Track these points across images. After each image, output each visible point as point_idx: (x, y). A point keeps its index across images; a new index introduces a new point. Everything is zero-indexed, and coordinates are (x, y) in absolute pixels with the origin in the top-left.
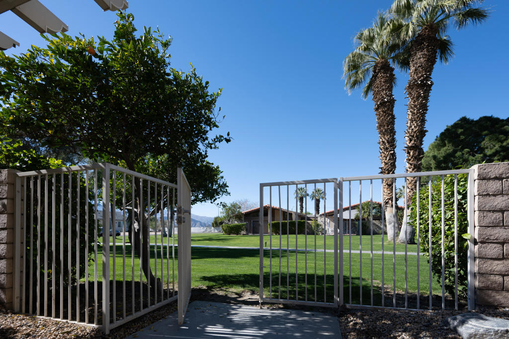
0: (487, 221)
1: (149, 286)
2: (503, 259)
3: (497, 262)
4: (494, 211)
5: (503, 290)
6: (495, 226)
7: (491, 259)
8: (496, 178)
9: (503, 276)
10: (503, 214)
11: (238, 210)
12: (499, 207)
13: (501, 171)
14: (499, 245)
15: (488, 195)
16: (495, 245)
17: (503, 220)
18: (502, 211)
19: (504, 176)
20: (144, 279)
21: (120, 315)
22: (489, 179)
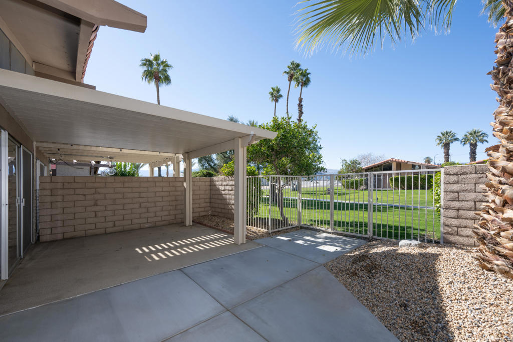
0: (449, 197)
1: (283, 222)
2: (458, 218)
3: (454, 220)
4: (453, 192)
5: (457, 235)
6: (453, 200)
7: (451, 218)
8: (454, 174)
9: (458, 227)
10: (458, 194)
11: (358, 166)
12: (456, 190)
13: (457, 171)
14: (455, 211)
15: (450, 183)
16: (454, 210)
17: (458, 197)
18: (458, 192)
19: (459, 173)
20: (281, 219)
21: (274, 229)
22: (451, 175)
